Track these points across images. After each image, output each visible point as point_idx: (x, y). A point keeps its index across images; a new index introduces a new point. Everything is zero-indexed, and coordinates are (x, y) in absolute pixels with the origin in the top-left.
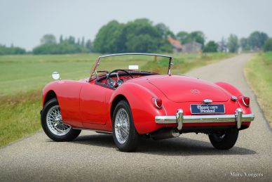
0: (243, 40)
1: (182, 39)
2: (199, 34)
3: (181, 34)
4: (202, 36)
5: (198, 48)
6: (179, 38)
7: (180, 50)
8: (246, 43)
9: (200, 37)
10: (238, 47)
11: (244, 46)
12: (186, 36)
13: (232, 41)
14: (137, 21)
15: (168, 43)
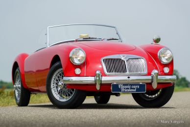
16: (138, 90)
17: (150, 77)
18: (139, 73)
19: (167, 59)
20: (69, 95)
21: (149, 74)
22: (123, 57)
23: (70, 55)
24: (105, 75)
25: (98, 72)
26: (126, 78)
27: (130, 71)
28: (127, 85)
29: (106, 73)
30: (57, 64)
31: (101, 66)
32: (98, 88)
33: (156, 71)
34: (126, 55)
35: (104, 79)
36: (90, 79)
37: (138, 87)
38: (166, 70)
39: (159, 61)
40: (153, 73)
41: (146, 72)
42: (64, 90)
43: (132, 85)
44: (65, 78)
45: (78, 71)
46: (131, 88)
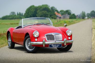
0: (88, 14)
1: (62, 13)
2: (69, 11)
3: (61, 11)
4: (70, 12)
5: (68, 17)
6: (61, 13)
7: (60, 18)
8: (89, 15)
9: (69, 12)
10: (86, 16)
11: (88, 16)
12: (63, 12)
13: (83, 14)
14: (43, 5)
15: (55, 14)
16: (59, 46)
17: (63, 41)
18: (59, 40)
19: (69, 34)
20: (33, 48)
21: (63, 40)
22: (53, 34)
23: (33, 34)
24: (47, 41)
25: (44, 40)
26: (54, 42)
27: (56, 39)
28: (55, 45)
29: (47, 40)
30: (28, 36)
31: (44, 37)
32: (44, 46)
33: (66, 39)
34: (54, 33)
35: (46, 43)
36: (41, 43)
37: (59, 45)
38: (69, 38)
39: (66, 35)
40: (64, 40)
41: (62, 39)
42: (31, 46)
43: (56, 45)
44: (31, 42)
45: (36, 40)
46: (56, 46)
